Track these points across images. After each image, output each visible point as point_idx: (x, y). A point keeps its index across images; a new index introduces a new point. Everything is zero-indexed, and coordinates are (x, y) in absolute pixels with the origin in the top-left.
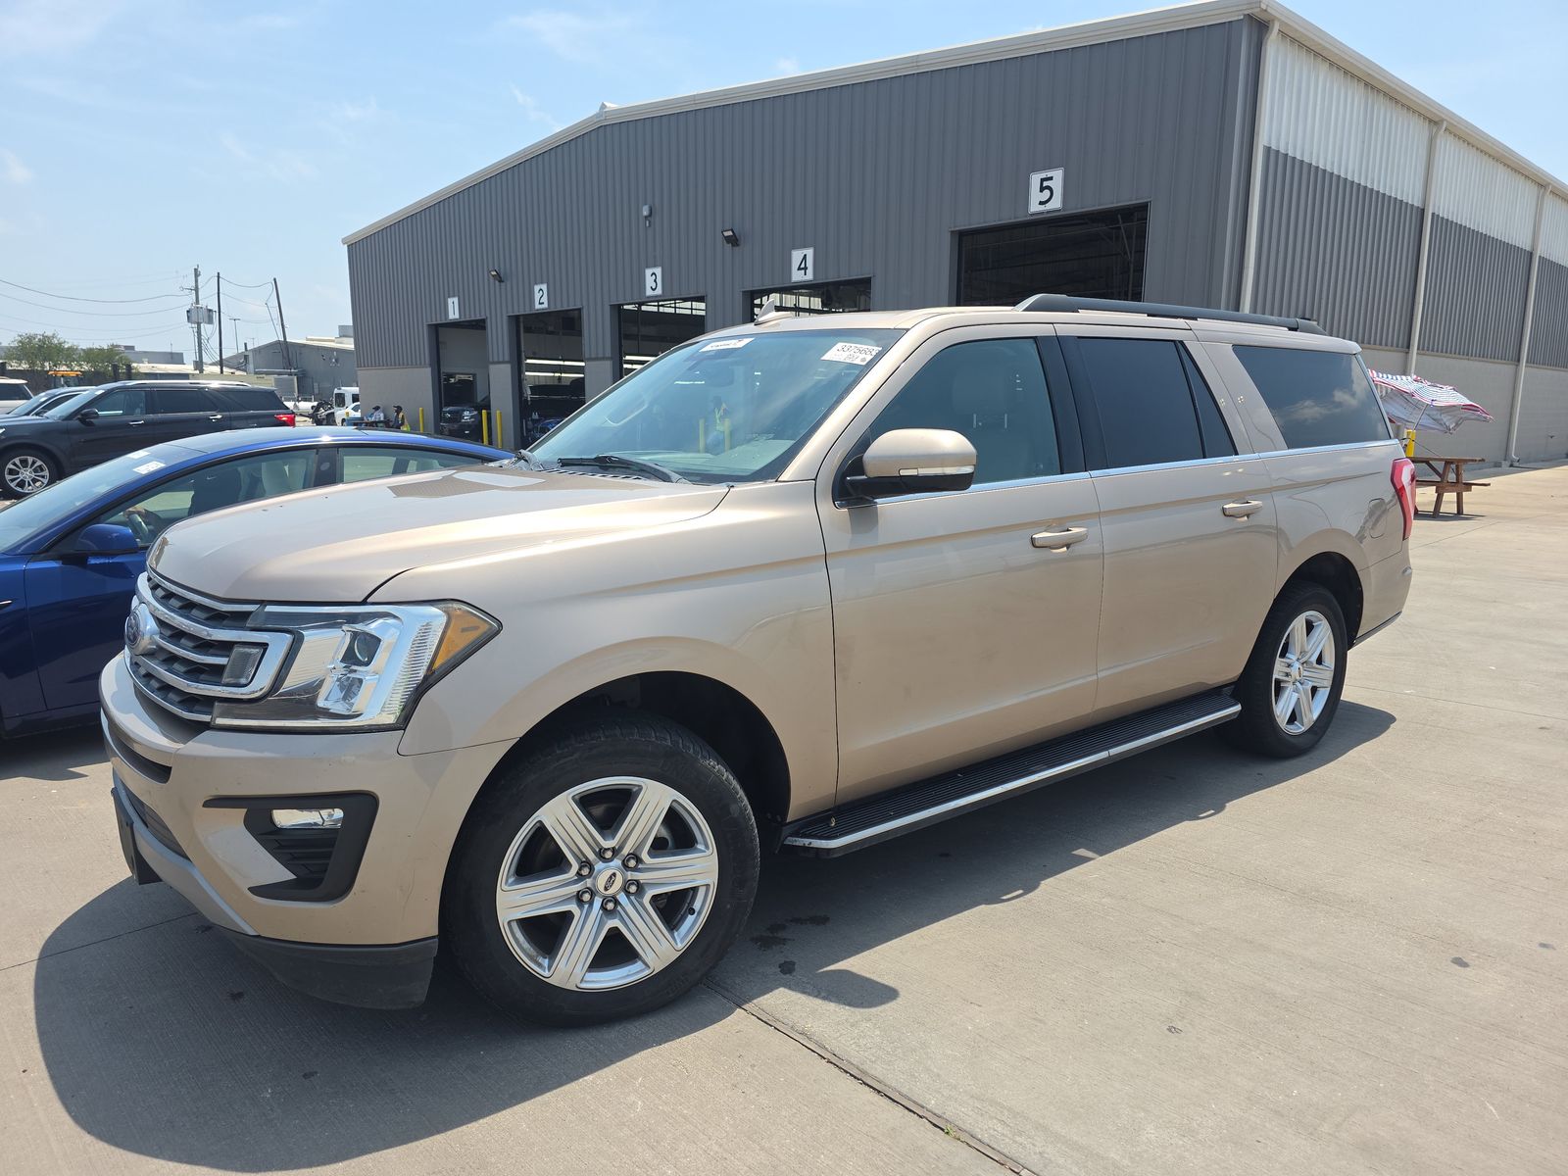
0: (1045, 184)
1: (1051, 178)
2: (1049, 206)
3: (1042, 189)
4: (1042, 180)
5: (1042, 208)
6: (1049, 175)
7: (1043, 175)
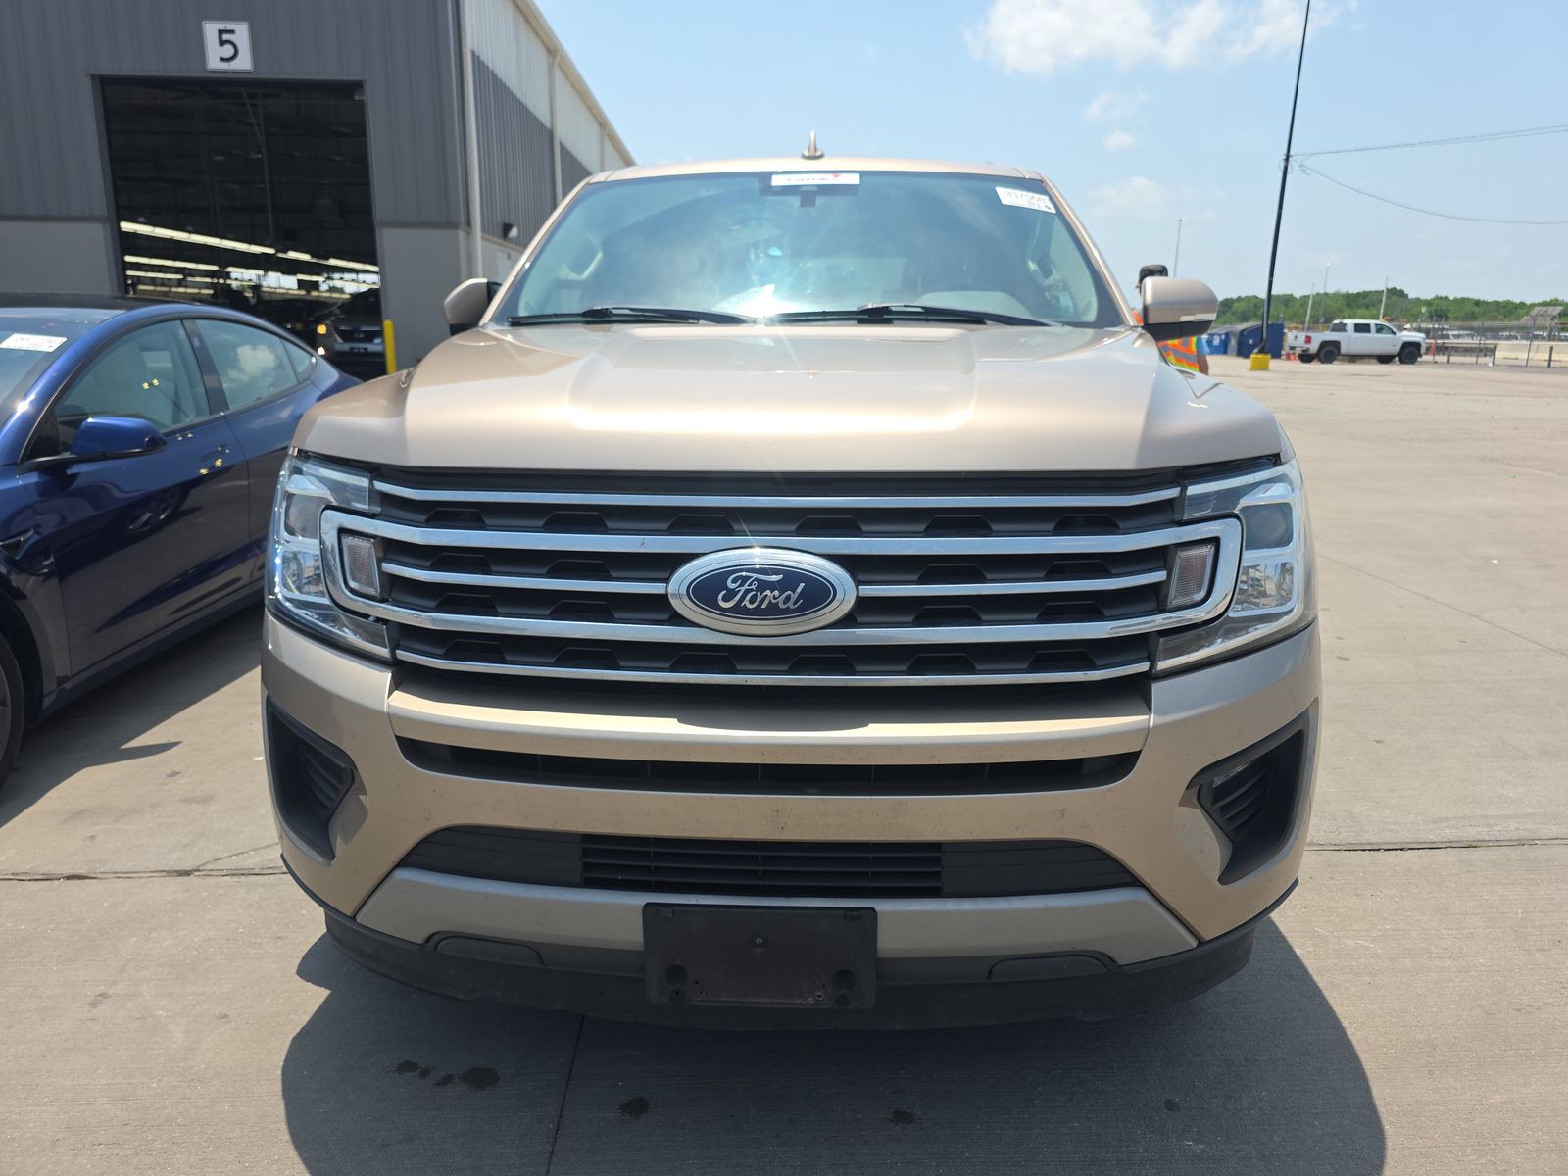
0: (225, 37)
1: (232, 32)
2: (235, 65)
3: (222, 43)
4: (221, 32)
5: (225, 66)
6: (230, 26)
7: (222, 26)
